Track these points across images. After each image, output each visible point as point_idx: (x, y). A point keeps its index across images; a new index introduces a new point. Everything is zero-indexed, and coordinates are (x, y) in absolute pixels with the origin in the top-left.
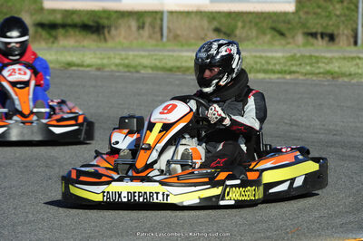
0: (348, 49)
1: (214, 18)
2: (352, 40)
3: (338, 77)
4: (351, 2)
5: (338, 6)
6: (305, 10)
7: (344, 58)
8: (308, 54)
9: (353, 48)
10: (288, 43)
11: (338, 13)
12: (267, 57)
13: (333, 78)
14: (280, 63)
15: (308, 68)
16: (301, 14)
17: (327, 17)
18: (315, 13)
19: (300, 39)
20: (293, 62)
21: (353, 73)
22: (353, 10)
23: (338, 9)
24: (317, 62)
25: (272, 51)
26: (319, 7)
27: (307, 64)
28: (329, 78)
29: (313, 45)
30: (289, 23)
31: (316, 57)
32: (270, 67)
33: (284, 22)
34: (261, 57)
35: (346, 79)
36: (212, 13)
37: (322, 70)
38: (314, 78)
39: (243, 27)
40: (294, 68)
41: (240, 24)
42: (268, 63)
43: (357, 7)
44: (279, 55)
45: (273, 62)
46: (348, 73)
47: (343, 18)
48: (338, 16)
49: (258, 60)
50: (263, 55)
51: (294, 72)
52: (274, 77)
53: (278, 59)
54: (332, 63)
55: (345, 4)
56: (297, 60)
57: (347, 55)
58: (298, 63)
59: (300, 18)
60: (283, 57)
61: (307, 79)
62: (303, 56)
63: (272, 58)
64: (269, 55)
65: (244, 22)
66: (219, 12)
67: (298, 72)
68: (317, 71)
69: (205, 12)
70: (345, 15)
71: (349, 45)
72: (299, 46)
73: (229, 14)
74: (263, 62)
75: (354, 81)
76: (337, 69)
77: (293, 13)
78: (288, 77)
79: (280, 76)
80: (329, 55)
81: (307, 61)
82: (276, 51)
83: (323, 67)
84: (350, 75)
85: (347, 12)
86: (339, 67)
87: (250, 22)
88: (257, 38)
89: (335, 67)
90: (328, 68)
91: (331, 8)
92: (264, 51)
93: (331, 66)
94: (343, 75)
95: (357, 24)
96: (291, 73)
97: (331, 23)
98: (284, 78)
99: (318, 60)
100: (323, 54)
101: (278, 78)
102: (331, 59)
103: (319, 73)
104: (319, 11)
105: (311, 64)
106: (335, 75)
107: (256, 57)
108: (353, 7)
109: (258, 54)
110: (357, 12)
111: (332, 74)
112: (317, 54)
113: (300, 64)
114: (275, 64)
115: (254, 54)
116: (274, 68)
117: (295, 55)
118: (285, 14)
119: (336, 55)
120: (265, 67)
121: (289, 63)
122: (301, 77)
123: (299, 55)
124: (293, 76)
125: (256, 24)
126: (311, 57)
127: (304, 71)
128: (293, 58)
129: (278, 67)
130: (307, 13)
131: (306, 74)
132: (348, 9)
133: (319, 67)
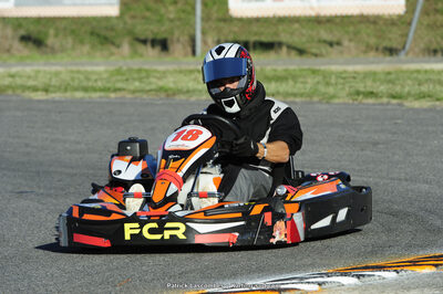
0: (186, 60)
1: (20, 26)
2: (189, 49)
3: (174, 94)
4: (186, 3)
5: (171, 8)
6: (132, 13)
7: (181, 72)
8: (136, 67)
9: (190, 59)
10: (112, 54)
11: (172, 16)
12: (86, 71)
13: (168, 95)
14: (101, 79)
15: (137, 84)
16: (127, 18)
17: (159, 21)
18: (144, 18)
19: (126, 48)
20: (119, 78)
21: (191, 88)
22: (189, 13)
23: (171, 11)
24: (148, 77)
25: (92, 64)
26: (148, 9)
27: (134, 79)
28: (163, 95)
29: (142, 56)
30: (112, 29)
31: (146, 71)
32: (90, 84)
33: (106, 28)
34: (78, 72)
35: (183, 97)
36: (17, 19)
37: (153, 87)
38: (145, 96)
39: (56, 35)
40: (119, 85)
41: (52, 32)
42: (88, 79)
43: (194, 8)
44: (101, 69)
45: (94, 77)
46: (185, 90)
47: (178, 23)
48: (172, 21)
49: (76, 75)
50: (82, 69)
51: (120, 90)
52: (95, 95)
53: (99, 73)
54: (165, 77)
55: (179, 6)
56: (123, 74)
57: (184, 67)
58: (124, 78)
59: (125, 23)
60: (106, 71)
61: (136, 98)
62: (130, 70)
63: (93, 73)
64: (89, 68)
65: (57, 29)
66: (26, 18)
67: (124, 90)
68: (148, 88)
69: (9, 18)
70: (180, 19)
71: (186, 55)
72: (124, 57)
73: (38, 20)
74: (82, 77)
75: (193, 99)
76: (171, 85)
77: (117, 18)
78: (113, 95)
79: (102, 94)
80: (161, 68)
81: (136, 76)
82: (97, 65)
83: (155, 83)
84: (188, 91)
85: (183, 15)
86: (174, 82)
87: (65, 29)
88: (73, 48)
89: (169, 82)
90: (161, 83)
91: (163, 11)
92: (83, 64)
93: (165, 80)
94: (180, 92)
95: (195, 30)
96: (116, 90)
97: (163, 29)
98: (108, 97)
99: (148, 74)
100: (155, 67)
101: (101, 97)
102: (164, 72)
103: (151, 90)
104: (148, 14)
105: (140, 80)
106: (170, 92)
107: (72, 72)
108: (189, 8)
109: (75, 68)
110: (194, 14)
111: (166, 91)
112: (146, 67)
113: (127, 80)
114: (96, 81)
115: (70, 68)
116: (95, 85)
117: (121, 68)
118: (107, 19)
119: (171, 68)
120: (85, 84)
121: (114, 79)
122: (129, 96)
123: (125, 68)
124: (119, 94)
125: (73, 32)
126: (139, 71)
127: (132, 87)
128: (119, 72)
129: (100, 84)
130: (133, 17)
131: (134, 92)
132: (184, 11)
133: (150, 83)
